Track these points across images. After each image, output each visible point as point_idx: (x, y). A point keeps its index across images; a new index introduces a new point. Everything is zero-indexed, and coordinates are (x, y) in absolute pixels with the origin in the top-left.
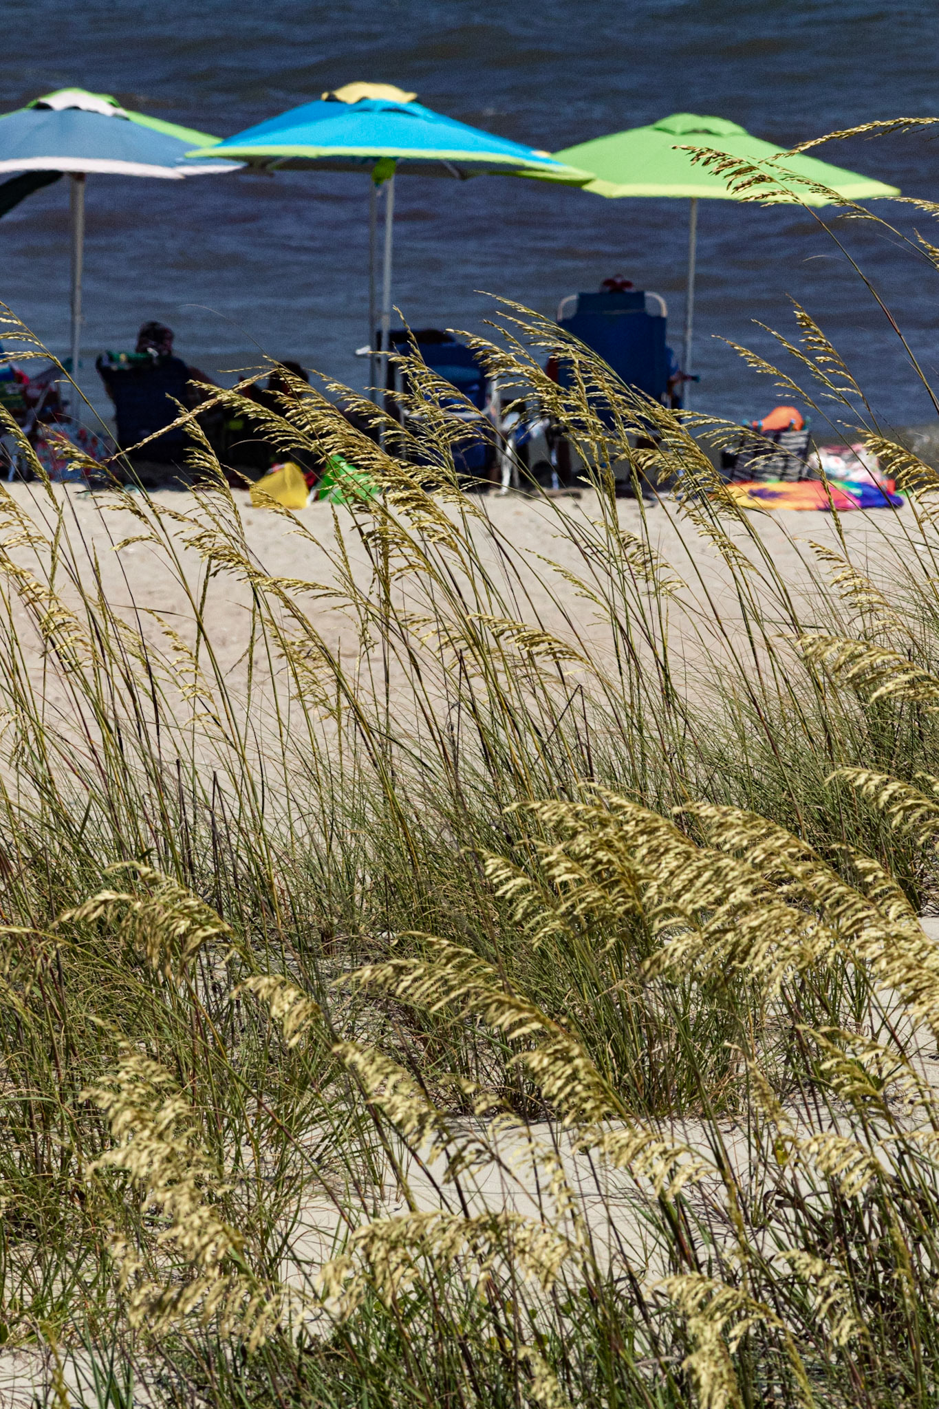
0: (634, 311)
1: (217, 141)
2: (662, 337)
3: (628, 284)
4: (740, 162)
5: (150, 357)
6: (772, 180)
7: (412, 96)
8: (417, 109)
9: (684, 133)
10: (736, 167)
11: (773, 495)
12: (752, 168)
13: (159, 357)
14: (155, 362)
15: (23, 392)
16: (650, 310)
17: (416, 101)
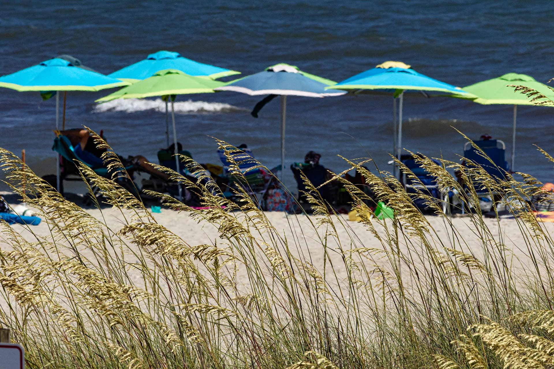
0: (493, 147)
1: (336, 83)
2: (503, 158)
3: (490, 137)
4: (533, 90)
5: (311, 165)
6: (545, 97)
7: (409, 66)
8: (410, 71)
9: (512, 80)
10: (532, 92)
11: (545, 216)
12: (537, 93)
13: (314, 165)
14: (313, 166)
15: (263, 178)
16: (499, 147)
17: (411, 68)
